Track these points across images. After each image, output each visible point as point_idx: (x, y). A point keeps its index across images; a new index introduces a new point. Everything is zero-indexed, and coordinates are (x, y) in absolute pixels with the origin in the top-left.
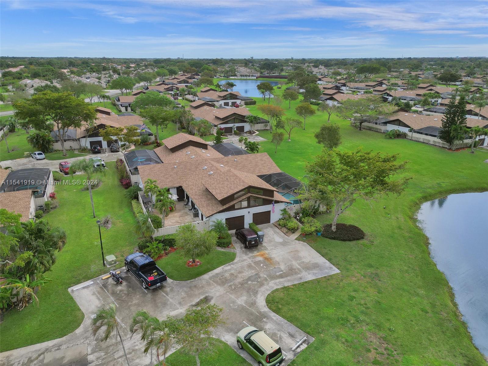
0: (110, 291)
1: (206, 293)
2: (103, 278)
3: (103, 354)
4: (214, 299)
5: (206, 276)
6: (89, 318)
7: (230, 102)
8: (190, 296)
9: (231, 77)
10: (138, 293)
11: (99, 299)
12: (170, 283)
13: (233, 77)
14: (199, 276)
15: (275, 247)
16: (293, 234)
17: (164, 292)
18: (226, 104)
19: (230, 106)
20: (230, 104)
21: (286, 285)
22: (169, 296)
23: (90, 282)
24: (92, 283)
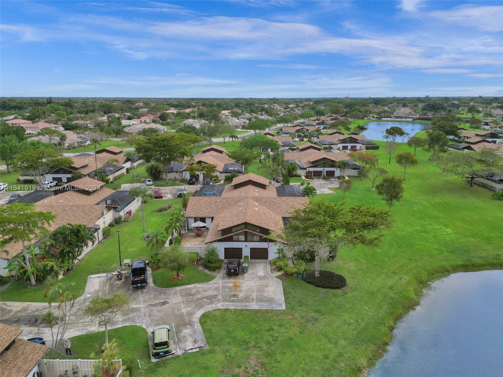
0: (110, 283)
1: (168, 299)
2: (114, 274)
3: (75, 318)
4: (169, 304)
5: (178, 288)
6: (85, 295)
7: (349, 146)
8: (155, 298)
9: (384, 119)
10: (125, 288)
11: (100, 286)
12: (151, 286)
13: (386, 119)
14: (173, 287)
15: (252, 279)
16: (278, 272)
17: (141, 291)
18: (345, 148)
19: (349, 150)
20: (349, 148)
21: (230, 308)
22: (143, 295)
23: (104, 275)
24: (105, 275)
